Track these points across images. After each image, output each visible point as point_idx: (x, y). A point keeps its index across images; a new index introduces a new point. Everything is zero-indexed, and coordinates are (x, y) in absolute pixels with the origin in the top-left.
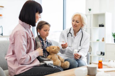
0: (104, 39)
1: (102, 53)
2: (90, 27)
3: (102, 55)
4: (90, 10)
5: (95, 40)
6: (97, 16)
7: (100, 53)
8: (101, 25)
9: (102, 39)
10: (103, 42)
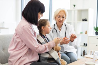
0: (87, 32)
1: (84, 44)
2: (74, 21)
3: (85, 46)
4: (74, 6)
5: (79, 33)
6: (80, 11)
7: (83, 44)
8: (84, 19)
9: (85, 32)
10: (86, 34)
